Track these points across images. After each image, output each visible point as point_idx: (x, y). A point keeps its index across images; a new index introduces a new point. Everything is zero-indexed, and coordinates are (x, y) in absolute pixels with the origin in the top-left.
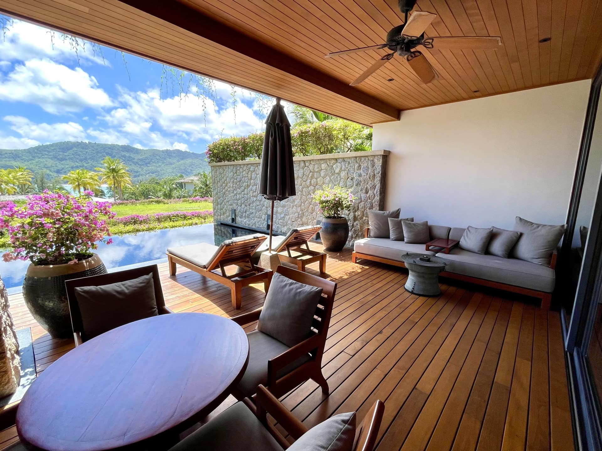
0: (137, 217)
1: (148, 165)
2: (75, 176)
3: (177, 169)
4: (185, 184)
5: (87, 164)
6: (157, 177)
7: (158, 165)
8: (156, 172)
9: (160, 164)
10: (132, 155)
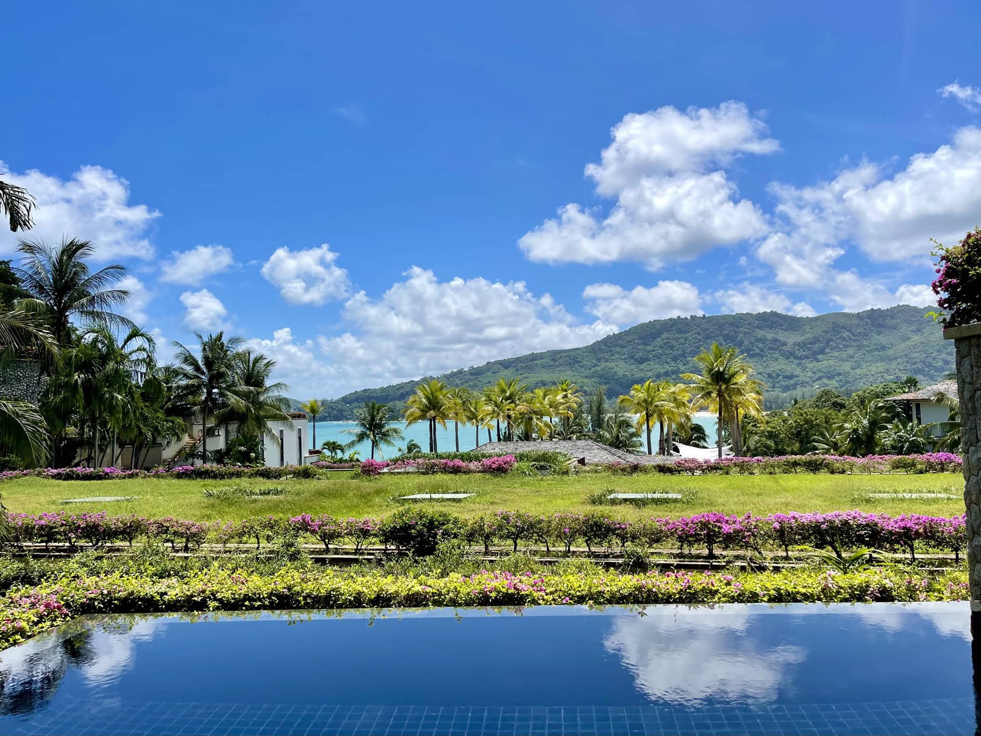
0: (717, 521)
1: (820, 357)
2: (641, 395)
3: (899, 360)
4: (918, 406)
5: (685, 365)
6: (842, 386)
7: (844, 355)
8: (839, 374)
9: (851, 351)
10: (782, 336)
